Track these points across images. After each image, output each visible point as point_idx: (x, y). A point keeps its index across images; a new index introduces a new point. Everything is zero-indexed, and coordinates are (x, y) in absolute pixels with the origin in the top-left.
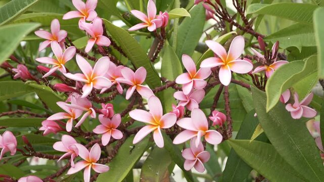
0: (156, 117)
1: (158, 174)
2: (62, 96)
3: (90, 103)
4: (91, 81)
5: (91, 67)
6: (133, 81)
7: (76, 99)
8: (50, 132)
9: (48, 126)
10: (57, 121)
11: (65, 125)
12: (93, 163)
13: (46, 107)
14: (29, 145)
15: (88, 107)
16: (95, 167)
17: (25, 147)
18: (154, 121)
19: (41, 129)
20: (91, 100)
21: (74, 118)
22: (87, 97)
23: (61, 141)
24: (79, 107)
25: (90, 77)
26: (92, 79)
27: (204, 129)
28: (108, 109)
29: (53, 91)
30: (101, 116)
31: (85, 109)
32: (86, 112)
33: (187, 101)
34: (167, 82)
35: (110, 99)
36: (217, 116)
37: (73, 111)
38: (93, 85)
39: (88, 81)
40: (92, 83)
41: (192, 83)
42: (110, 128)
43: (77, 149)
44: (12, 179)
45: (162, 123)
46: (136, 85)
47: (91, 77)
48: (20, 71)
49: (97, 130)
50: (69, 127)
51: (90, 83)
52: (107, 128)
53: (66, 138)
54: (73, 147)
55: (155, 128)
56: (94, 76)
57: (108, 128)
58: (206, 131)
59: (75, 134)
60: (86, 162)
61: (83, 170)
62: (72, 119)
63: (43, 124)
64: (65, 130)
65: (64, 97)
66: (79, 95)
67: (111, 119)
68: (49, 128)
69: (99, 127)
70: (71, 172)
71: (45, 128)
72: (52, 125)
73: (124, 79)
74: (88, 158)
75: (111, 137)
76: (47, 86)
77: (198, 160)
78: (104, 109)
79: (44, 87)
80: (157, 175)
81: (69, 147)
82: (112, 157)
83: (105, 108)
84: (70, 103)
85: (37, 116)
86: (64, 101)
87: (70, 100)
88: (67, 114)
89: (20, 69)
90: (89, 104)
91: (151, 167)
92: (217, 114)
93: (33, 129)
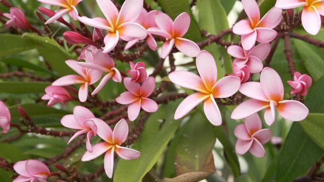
0: (207, 81)
1: (197, 157)
2: (71, 52)
3: (113, 62)
4: (116, 29)
5: (115, 9)
6: (171, 32)
7: (93, 54)
8: (56, 101)
9: (53, 94)
10: (66, 87)
11: (77, 93)
12: (118, 146)
13: (50, 68)
14: (28, 118)
15: (109, 67)
16: (119, 151)
17: (23, 122)
18: (204, 87)
19: (44, 98)
20: (113, 57)
21: (89, 82)
22: (108, 53)
23: (72, 113)
24: (96, 66)
25: (114, 23)
26: (118, 25)
27: (277, 99)
28: (139, 70)
29: (59, 46)
30: (128, 80)
31: (106, 70)
32: (107, 73)
33: (245, 60)
34: (209, 36)
35: (137, 57)
36: (301, 80)
37: (87, 73)
38: (120, 35)
39: (112, 29)
40: (117, 31)
41: (255, 34)
42: (140, 96)
43: (95, 126)
44: (6, 162)
45: (216, 91)
46: (174, 38)
47: (117, 23)
48: (14, 17)
49: (122, 100)
50: (83, 95)
51: (115, 32)
52: (134, 96)
53: (79, 110)
54: (90, 123)
55: (206, 97)
56: (121, 21)
57: (136, 97)
58: (280, 102)
59: (90, 105)
60: (107, 144)
61: (103, 156)
62: (86, 84)
63: (46, 90)
64: (78, 100)
65: (74, 54)
66: (97, 50)
67: (141, 84)
68: (56, 96)
69: (123, 95)
70: (87, 157)
71: (49, 96)
72: (60, 92)
73: (159, 29)
74: (110, 138)
75: (142, 110)
76: (50, 38)
77: (254, 141)
78: (133, 70)
79: (46, 39)
80: (195, 158)
81: (85, 123)
82: (138, 135)
83: (134, 68)
84: (84, 61)
85: (39, 80)
86: (75, 59)
87: (85, 57)
88: (79, 77)
89: (14, 14)
90: (111, 63)
91: (187, 148)
92: (300, 78)
93: (33, 96)
